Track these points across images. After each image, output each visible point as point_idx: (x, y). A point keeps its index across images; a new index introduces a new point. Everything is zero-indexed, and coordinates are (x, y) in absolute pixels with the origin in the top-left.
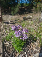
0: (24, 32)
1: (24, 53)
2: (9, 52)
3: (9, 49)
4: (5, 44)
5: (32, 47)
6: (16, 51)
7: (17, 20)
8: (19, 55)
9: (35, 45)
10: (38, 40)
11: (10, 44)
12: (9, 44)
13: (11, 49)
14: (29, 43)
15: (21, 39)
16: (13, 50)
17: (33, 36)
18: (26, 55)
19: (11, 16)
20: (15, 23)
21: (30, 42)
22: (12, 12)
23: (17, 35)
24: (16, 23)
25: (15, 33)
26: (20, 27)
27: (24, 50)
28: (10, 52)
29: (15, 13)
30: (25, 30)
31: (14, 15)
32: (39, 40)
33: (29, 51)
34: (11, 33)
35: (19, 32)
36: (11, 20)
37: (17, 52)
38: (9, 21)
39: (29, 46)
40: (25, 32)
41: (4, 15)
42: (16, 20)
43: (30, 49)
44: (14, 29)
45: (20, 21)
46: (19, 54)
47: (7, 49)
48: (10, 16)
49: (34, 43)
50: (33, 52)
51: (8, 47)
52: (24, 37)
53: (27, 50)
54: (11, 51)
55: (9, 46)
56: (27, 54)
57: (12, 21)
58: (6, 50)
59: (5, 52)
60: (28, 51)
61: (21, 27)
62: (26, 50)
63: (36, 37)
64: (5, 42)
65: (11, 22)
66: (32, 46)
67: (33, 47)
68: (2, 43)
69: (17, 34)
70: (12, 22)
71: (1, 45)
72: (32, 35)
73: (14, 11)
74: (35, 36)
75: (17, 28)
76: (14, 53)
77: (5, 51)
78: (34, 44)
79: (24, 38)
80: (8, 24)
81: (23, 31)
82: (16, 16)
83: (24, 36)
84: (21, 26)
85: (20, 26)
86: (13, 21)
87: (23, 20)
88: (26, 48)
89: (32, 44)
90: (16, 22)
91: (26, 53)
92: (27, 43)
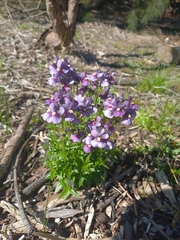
0: (107, 113)
1: (84, 208)
2: (31, 176)
3: (38, 163)
4: (33, 139)
7: (137, 56)
8: (58, 206)
14: (135, 178)
15: (75, 140)
18: (90, 221)
19: (122, 34)
20: (120, 67)
21: (144, 175)
22: (133, 12)
24: (127, 66)
27: (90, 196)
28: (34, 178)
31: (134, 31)
33: (114, 211)
36: (113, 50)
37: (54, 191)
38: (101, 53)
40: (112, 112)
41: (91, 24)
42: (134, 53)
43: (124, 204)
45: (150, 62)
50: (132, 223)
51: (38, 154)
52: (93, 138)
53: (108, 201)
55: (43, 151)
57: (115, 56)
59: (15, 170)
60: (109, 211)
62: (103, 199)
64: (39, 132)
65: (108, 56)
66: (140, 194)
68: (24, 129)
70: (113, 60)
71: (16, 136)
76: (44, 187)
80: (89, 64)
84: (110, 79)
85: (101, 74)
86: (119, 56)
88: (108, 190)
90: (130, 61)
91: (96, 212)
92: (129, 171)
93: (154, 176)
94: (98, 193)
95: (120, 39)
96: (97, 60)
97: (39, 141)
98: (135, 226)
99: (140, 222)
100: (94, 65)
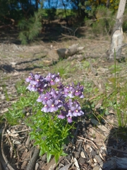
0: (70, 96)
1: (70, 161)
2: (22, 163)
3: (19, 152)
4: (5, 138)
5: (92, 139)
6: (43, 158)
7: (37, 59)
9: (103, 132)
10: (108, 117)
11: (20, 135)
12: (17, 135)
13: (26, 150)
14: (84, 129)
16: (34, 156)
17: (93, 105)
19: (20, 48)
20: (32, 69)
21: (87, 125)
23: (48, 107)
25: (39, 100)
26: (55, 78)
27: (69, 153)
28: (25, 163)
29: (31, 37)
30: (71, 88)
32: (111, 119)
33: (86, 153)
34: (23, 100)
35: (55, 97)
36: (21, 60)
37: (46, 162)
38: (14, 63)
39: (84, 137)
40: (74, 94)
42: (34, 58)
43: (88, 146)
44: (35, 87)
45: (47, 61)
47: (13, 154)
48: (15, 46)
49: (100, 127)
50: (98, 155)
51: (15, 146)
52: (72, 112)
53: (79, 150)
54: (27, 158)
55: (18, 142)
56: (79, 165)
57: (24, 63)
58: (8, 158)
59: (8, 165)
60: (83, 155)
61: (57, 80)
62: (76, 150)
63: (102, 108)
64: (6, 131)
65: (19, 64)
66: (92, 137)
67: (95, 140)
69: (48, 102)
70: (24, 66)
72: (90, 103)
73: (28, 30)
74: (99, 105)
75: (47, 82)
76: (37, 164)
77: (6, 162)
78: (100, 130)
79: (70, 114)
80: (10, 72)
81: (66, 90)
82: (35, 48)
83: (73, 108)
84: (58, 77)
85: (53, 76)
86: (27, 62)
87: (56, 57)
88: (75, 143)
89: (92, 131)
90: (35, 64)
91: (77, 159)
93: (91, 123)
94: (72, 149)
95: (20, 52)
96: (14, 68)
99: (101, 151)
100: (14, 72)
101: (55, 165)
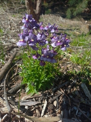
1: (42, 101)
2: (13, 85)
3: (18, 78)
4: (16, 67)
13: (21, 79)
18: (44, 108)
19: (64, 20)
22: (69, 10)
24: (66, 34)
27: (45, 95)
29: (75, 13)
31: (69, 19)
33: (58, 103)
36: (59, 27)
40: (55, 44)
42: (69, 29)
44: (26, 26)
45: (78, 33)
46: (28, 98)
48: (61, 18)
53: (54, 98)
59: (5, 81)
60: (55, 103)
62: (52, 97)
68: (11, 61)
76: (20, 90)
86: (62, 30)
88: (55, 92)
90: (67, 32)
92: (66, 83)
94: (50, 94)
95: (62, 22)
97: (19, 68)
98: (70, 111)
99: (72, 109)
101: (29, 97)
